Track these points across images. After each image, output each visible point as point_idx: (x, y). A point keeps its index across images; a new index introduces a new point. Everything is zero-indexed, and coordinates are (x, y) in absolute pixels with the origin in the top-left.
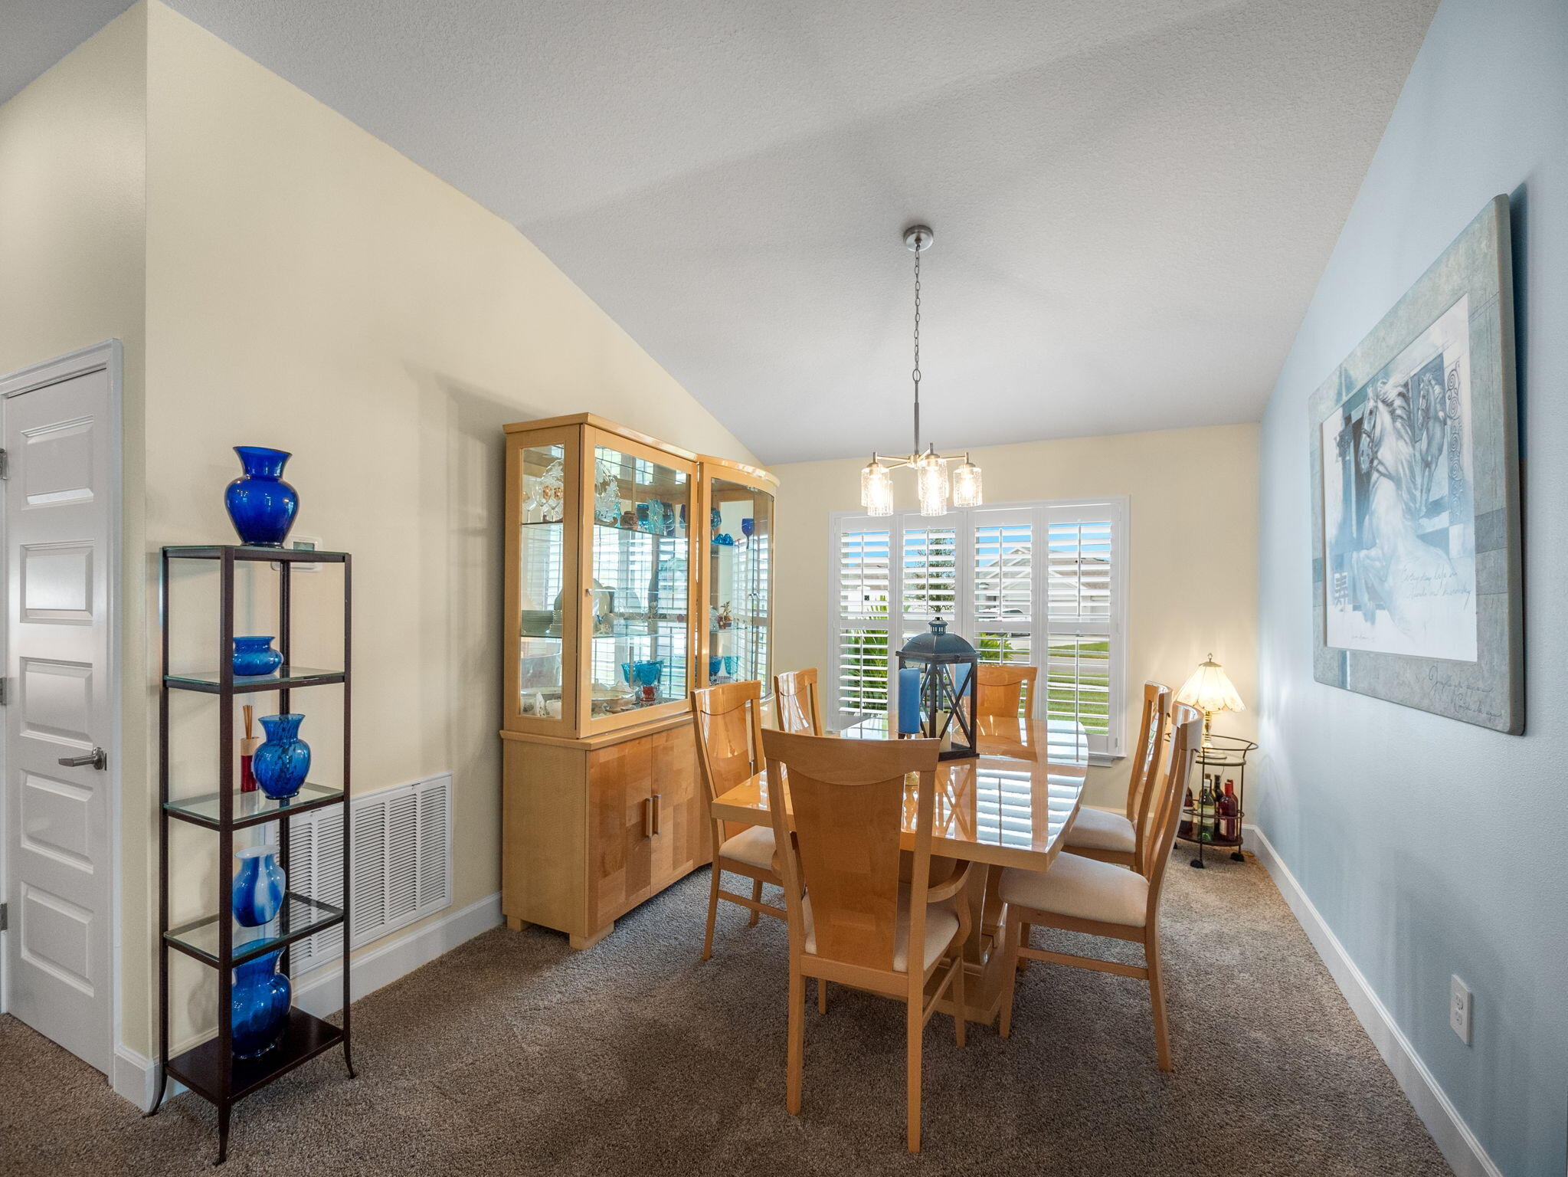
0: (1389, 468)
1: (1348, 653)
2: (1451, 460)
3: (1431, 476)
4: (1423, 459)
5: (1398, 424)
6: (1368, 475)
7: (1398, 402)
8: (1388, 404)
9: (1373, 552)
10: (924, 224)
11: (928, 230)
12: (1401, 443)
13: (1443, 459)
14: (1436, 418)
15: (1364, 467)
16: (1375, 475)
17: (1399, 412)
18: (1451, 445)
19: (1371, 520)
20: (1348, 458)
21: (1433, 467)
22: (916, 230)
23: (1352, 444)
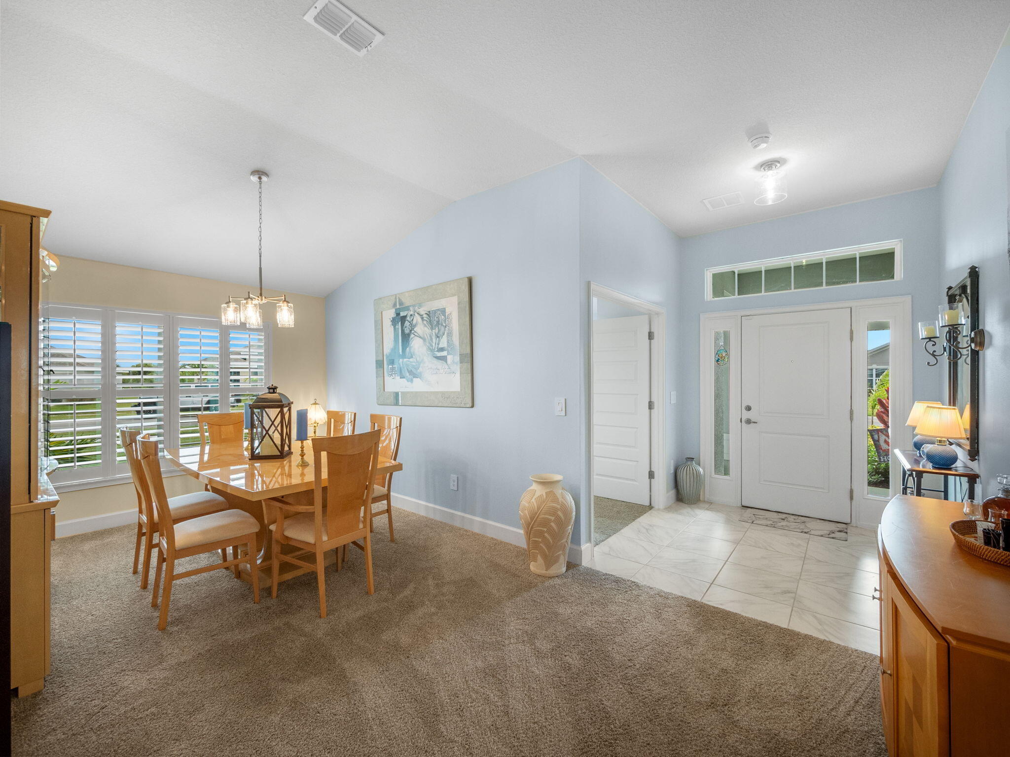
0: (420, 334)
1: (400, 393)
2: (447, 337)
3: (439, 341)
4: (436, 335)
5: (425, 322)
6: (409, 335)
7: (425, 316)
8: (421, 316)
9: (411, 360)
10: (267, 173)
11: (266, 175)
12: (426, 328)
13: (445, 337)
14: (442, 325)
15: (407, 331)
16: (412, 336)
17: (425, 319)
18: (448, 334)
19: (410, 350)
20: (397, 327)
21: (440, 338)
22: (260, 173)
23: (400, 323)
